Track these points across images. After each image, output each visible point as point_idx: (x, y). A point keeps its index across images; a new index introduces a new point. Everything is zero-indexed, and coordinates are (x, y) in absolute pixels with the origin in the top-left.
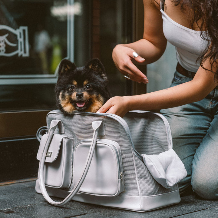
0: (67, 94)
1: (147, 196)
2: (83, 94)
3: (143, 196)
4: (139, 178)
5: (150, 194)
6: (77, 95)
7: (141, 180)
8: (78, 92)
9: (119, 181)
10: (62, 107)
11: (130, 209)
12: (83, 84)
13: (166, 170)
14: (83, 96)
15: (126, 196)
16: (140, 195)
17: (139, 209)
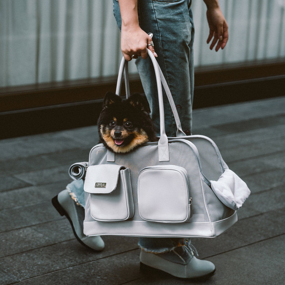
0: (107, 129)
1: (217, 222)
2: (121, 133)
3: (214, 221)
4: (208, 203)
5: (220, 219)
6: (115, 134)
7: (210, 206)
8: (116, 130)
9: (189, 206)
10: (105, 142)
11: (202, 235)
12: (123, 121)
13: (233, 192)
14: (121, 134)
15: (195, 223)
16: (210, 221)
17: (211, 235)
